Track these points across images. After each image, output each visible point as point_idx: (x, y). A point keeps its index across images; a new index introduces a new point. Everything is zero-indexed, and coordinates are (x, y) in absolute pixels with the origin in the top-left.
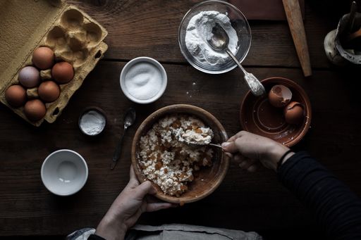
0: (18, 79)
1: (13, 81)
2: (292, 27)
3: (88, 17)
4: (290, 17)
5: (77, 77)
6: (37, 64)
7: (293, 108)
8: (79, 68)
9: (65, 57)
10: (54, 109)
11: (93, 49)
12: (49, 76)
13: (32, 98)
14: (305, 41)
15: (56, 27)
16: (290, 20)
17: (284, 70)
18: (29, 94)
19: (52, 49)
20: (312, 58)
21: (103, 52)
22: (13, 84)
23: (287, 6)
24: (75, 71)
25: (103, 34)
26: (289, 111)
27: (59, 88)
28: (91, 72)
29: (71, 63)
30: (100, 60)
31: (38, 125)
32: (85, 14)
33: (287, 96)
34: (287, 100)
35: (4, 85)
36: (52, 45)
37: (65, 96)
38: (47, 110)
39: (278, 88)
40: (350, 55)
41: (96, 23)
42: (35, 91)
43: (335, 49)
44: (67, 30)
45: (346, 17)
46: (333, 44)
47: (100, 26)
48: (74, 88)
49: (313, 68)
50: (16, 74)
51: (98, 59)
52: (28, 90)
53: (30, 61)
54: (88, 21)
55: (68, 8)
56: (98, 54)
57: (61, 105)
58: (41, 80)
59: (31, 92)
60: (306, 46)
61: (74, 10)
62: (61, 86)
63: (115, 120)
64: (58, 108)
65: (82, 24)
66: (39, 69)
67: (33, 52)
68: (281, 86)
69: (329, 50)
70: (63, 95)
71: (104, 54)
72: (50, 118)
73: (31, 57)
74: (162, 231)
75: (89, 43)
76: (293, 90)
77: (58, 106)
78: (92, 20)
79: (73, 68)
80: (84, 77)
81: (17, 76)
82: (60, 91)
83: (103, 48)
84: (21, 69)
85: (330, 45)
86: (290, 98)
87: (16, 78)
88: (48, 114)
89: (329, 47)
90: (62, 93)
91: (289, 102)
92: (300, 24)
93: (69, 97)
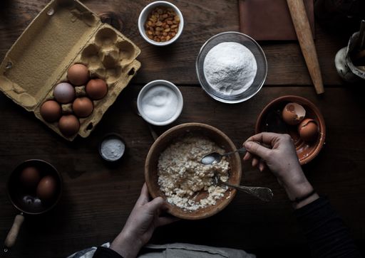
0: (53, 95)
1: (48, 97)
2: (303, 46)
3: (122, 35)
4: (301, 36)
5: (110, 93)
6: (72, 81)
7: (306, 125)
8: (113, 85)
9: (98, 74)
10: (88, 124)
11: (127, 66)
12: (84, 92)
13: (67, 114)
14: (317, 60)
15: (91, 45)
16: (301, 40)
17: (297, 88)
18: (64, 109)
19: (86, 66)
20: (324, 76)
21: (136, 69)
22: (49, 100)
23: (297, 26)
24: (109, 88)
25: (136, 52)
26: (303, 128)
27: (93, 103)
28: (124, 89)
29: (104, 79)
30: (133, 78)
31: (71, 140)
32: (118, 33)
33: (301, 113)
34: (301, 118)
35: (38, 101)
36: (86, 62)
37: (99, 112)
38: (80, 125)
39: (291, 106)
40: (361, 72)
41: (129, 41)
42: (69, 107)
43: (346, 67)
44: (100, 48)
45: (356, 35)
46: (344, 61)
47: (133, 44)
48: (108, 104)
49: (325, 86)
50: (51, 90)
51: (131, 77)
52: (63, 106)
53: (64, 77)
54: (122, 39)
55: (103, 27)
56: (132, 72)
57: (95, 120)
58: (76, 96)
59: (66, 107)
60: (317, 64)
61: (107, 29)
62: (94, 102)
63: (133, 142)
64: (91, 123)
65: (116, 42)
66: (74, 86)
67: (68, 68)
68: (295, 104)
69: (340, 67)
70: (97, 111)
71: (137, 71)
72: (84, 133)
73: (66, 74)
74: (165, 249)
75: (121, 60)
76: (306, 107)
77: (92, 121)
78: (126, 39)
79: (107, 85)
80: (118, 94)
81: (52, 92)
82: (94, 107)
83: (137, 66)
84: (56, 85)
85: (341, 62)
86: (304, 115)
87: (51, 94)
88: (83, 128)
89: (340, 65)
90: (95, 109)
91: (303, 119)
92: (310, 43)
93: (103, 113)
